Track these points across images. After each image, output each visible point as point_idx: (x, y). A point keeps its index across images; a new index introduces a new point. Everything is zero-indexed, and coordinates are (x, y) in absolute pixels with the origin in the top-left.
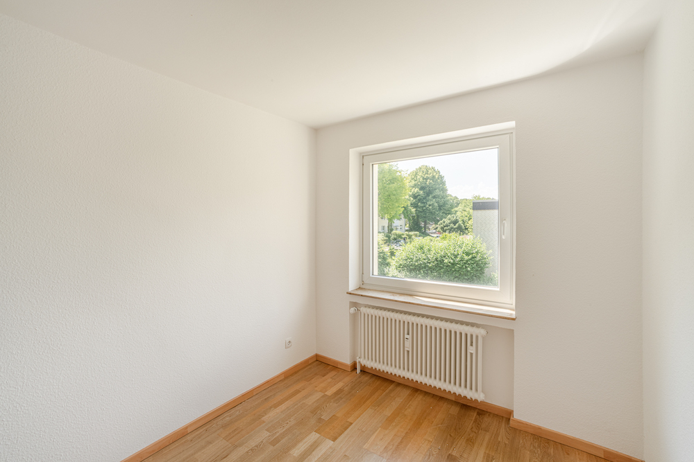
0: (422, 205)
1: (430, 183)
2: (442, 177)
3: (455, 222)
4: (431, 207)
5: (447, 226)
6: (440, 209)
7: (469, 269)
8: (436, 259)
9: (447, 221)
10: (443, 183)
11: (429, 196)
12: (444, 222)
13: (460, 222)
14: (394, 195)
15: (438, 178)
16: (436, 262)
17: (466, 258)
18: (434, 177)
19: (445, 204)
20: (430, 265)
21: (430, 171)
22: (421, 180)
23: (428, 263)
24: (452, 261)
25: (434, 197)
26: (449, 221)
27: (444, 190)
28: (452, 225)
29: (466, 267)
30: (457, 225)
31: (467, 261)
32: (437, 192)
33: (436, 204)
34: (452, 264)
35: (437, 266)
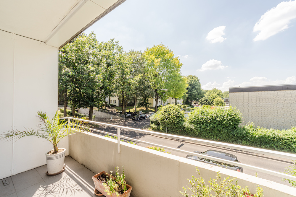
0: (190, 93)
1: (193, 83)
2: (198, 80)
3: (207, 100)
4: (194, 94)
5: (203, 102)
6: (198, 94)
7: (232, 124)
8: (212, 118)
9: (203, 100)
10: (199, 83)
11: (193, 89)
12: (202, 100)
13: (209, 100)
14: (181, 87)
15: (197, 81)
16: (212, 120)
17: (230, 117)
18: (195, 80)
19: (200, 92)
20: (209, 121)
21: (193, 77)
22: (190, 81)
23: (207, 120)
24: (221, 119)
25: (196, 89)
26: (204, 100)
27: (200, 86)
28: (205, 101)
29: (229, 122)
30: (208, 101)
31: (230, 119)
32: (197, 87)
33: (196, 92)
34: (221, 121)
35: (213, 122)
